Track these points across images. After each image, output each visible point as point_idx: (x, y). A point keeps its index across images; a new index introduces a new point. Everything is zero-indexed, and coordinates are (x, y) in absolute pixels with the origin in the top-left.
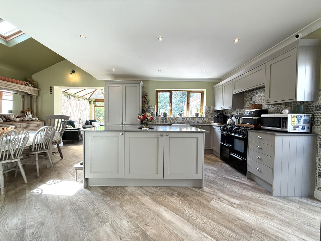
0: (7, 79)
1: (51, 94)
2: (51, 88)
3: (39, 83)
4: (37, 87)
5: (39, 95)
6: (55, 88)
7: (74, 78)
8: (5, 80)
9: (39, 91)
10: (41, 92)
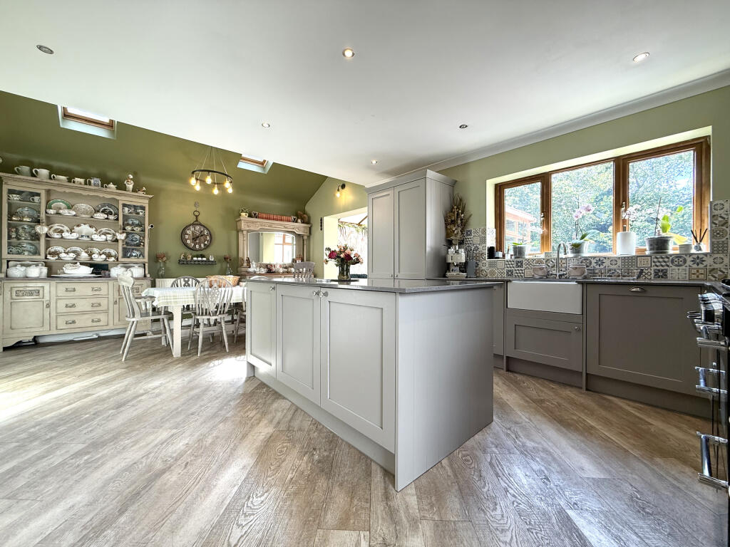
0: (272, 216)
1: (321, 229)
2: (321, 220)
3: (311, 216)
4: (308, 223)
5: (310, 233)
6: (326, 219)
7: (344, 197)
8: (270, 219)
9: (310, 228)
10: (313, 229)
